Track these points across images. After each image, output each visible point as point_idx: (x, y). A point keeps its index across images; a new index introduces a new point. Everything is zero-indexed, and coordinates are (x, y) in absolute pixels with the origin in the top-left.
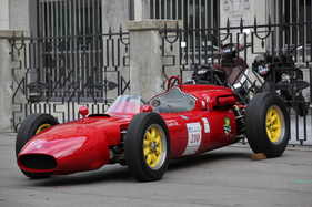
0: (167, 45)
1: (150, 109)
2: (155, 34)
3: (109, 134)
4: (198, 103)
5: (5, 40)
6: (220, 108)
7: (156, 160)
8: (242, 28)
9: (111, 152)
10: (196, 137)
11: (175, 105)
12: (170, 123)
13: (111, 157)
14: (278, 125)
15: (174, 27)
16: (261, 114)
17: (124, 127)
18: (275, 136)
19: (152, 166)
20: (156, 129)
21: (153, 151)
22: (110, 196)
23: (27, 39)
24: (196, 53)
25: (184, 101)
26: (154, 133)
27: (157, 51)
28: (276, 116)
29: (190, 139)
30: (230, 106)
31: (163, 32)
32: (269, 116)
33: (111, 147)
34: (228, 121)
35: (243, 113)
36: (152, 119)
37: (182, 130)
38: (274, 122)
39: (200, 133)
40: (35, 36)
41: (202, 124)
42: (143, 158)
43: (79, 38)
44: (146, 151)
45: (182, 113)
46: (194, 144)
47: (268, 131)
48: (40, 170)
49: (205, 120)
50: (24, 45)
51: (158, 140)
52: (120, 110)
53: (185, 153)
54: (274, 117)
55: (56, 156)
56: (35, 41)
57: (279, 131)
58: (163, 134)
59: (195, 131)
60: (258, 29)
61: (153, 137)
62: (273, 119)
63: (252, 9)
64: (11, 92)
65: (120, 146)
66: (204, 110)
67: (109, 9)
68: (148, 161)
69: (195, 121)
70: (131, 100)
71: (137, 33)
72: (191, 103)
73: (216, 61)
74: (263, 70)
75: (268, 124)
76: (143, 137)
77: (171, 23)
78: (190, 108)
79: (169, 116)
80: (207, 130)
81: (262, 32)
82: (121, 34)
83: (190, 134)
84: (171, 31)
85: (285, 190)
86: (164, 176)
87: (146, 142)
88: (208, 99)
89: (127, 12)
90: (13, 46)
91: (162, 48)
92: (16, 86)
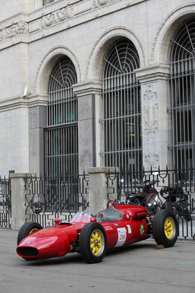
0: (110, 182)
1: (95, 221)
2: (103, 176)
3: (70, 235)
4: (125, 216)
5: (22, 179)
6: (138, 219)
7: (98, 250)
8: (151, 172)
9: (71, 246)
10: (123, 236)
11: (111, 217)
12: (107, 228)
13: (72, 248)
14: (171, 228)
15: (114, 171)
16: (161, 222)
17: (79, 231)
18: (170, 235)
19: (96, 254)
20: (98, 232)
21: (96, 245)
22: (68, 273)
23: (33, 178)
24: (129, 185)
25: (117, 215)
26: (97, 235)
27: (104, 185)
28: (170, 223)
29: (119, 237)
30: (144, 217)
31: (108, 174)
32: (166, 223)
33: (71, 243)
34: (142, 227)
35: (151, 221)
36: (95, 226)
37: (115, 232)
38: (169, 227)
39: (125, 234)
40: (43, 176)
41: (127, 228)
42: (90, 250)
43: (61, 178)
44: (92, 245)
45: (115, 222)
46: (122, 240)
47: (166, 232)
48: (31, 256)
49: (128, 226)
50: (32, 181)
51: (99, 239)
52: (78, 221)
53: (117, 246)
54: (169, 224)
55: (38, 249)
56: (43, 179)
57: (172, 232)
58: (102, 235)
59: (122, 233)
60: (161, 173)
61: (96, 237)
62: (168, 225)
63: (160, 161)
64: (25, 208)
65: (77, 242)
66: (128, 220)
67: (82, 161)
68: (93, 252)
69: (122, 227)
70: (85, 215)
71: (93, 175)
72: (121, 216)
73: (141, 190)
74: (166, 195)
75: (165, 228)
76: (90, 237)
77: (112, 169)
78: (120, 219)
79: (107, 224)
80: (130, 232)
81: (163, 174)
82: (84, 175)
83: (119, 235)
84: (112, 173)
85: (172, 269)
86: (103, 260)
87: (92, 240)
88: (130, 214)
89: (92, 163)
90: (26, 182)
91: (107, 183)
92: (27, 204)
